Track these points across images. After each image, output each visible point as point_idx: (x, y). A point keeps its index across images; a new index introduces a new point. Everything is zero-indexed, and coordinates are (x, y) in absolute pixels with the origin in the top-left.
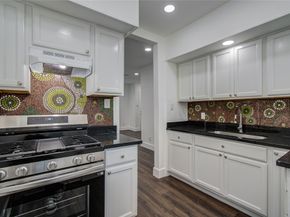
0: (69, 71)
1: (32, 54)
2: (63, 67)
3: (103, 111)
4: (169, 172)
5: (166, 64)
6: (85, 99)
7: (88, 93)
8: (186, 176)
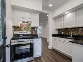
0: (27, 22)
1: (20, 19)
2: (26, 21)
3: (35, 31)
4: (52, 47)
5: (52, 19)
6: (31, 28)
7: (31, 27)
8: (56, 48)
